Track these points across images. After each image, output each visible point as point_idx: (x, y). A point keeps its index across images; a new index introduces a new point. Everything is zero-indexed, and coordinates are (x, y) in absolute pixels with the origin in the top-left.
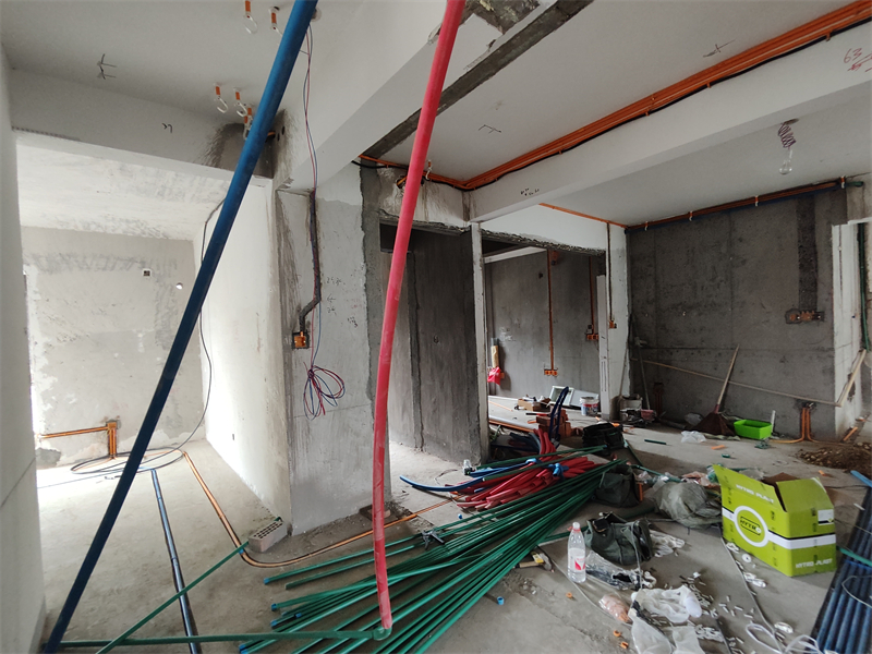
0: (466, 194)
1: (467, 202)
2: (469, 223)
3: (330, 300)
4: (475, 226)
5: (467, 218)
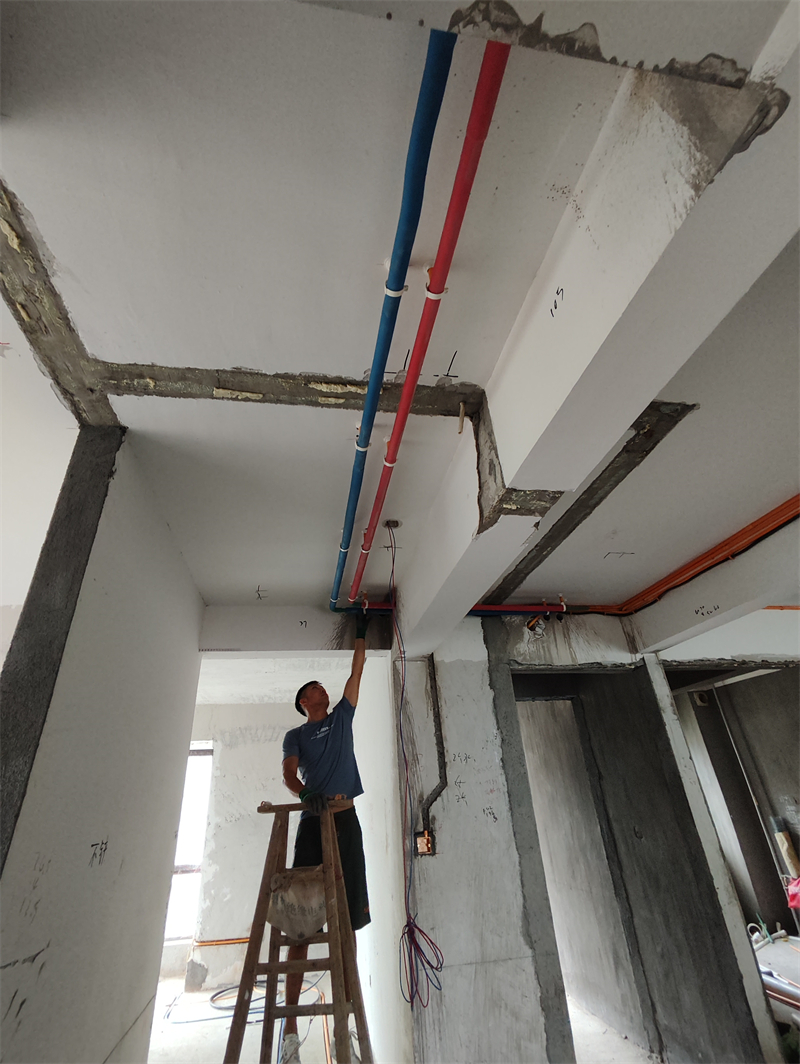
0: (625, 619)
1: (628, 629)
2: (639, 656)
3: (458, 783)
4: (650, 658)
5: (634, 649)
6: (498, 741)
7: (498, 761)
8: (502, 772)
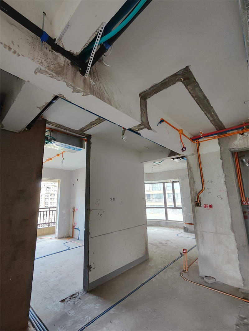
3: (208, 189)
6: (224, 176)
7: (223, 182)
8: (225, 185)
